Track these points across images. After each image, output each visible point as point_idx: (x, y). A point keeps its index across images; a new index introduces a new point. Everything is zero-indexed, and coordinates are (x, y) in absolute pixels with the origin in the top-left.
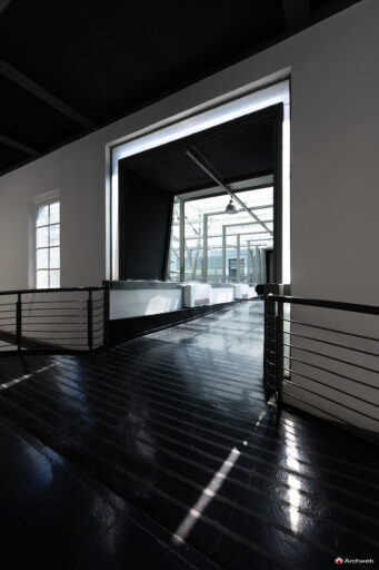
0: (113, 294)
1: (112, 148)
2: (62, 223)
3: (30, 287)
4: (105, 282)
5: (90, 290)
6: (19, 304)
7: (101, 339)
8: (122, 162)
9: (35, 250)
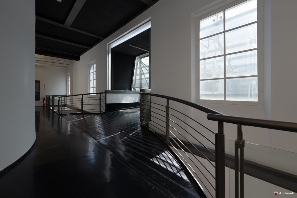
0: (107, 94)
1: (109, 45)
2: (96, 71)
3: (88, 93)
4: (105, 91)
5: (100, 93)
6: (82, 98)
7: (104, 109)
8: (112, 49)
9: (90, 81)
